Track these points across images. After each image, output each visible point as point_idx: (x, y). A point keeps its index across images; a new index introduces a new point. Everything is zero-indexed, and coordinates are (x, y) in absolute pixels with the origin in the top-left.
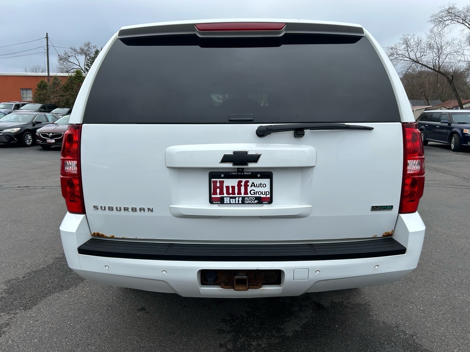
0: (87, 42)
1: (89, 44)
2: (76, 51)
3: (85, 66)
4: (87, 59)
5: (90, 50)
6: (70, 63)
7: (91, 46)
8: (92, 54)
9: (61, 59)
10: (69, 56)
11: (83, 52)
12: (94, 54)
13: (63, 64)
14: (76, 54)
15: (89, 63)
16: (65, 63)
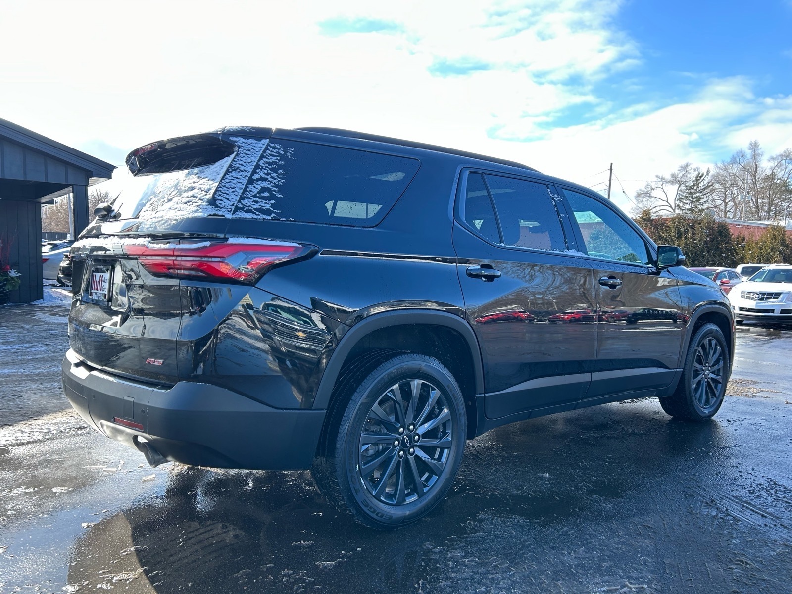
0: (683, 163)
1: (687, 165)
2: (664, 179)
3: (677, 203)
4: (681, 191)
5: (688, 175)
6: (653, 199)
7: (690, 169)
8: (691, 182)
9: (639, 195)
10: (652, 189)
11: (675, 180)
12: (693, 181)
13: (642, 202)
14: (664, 185)
15: (682, 196)
16: (644, 200)
